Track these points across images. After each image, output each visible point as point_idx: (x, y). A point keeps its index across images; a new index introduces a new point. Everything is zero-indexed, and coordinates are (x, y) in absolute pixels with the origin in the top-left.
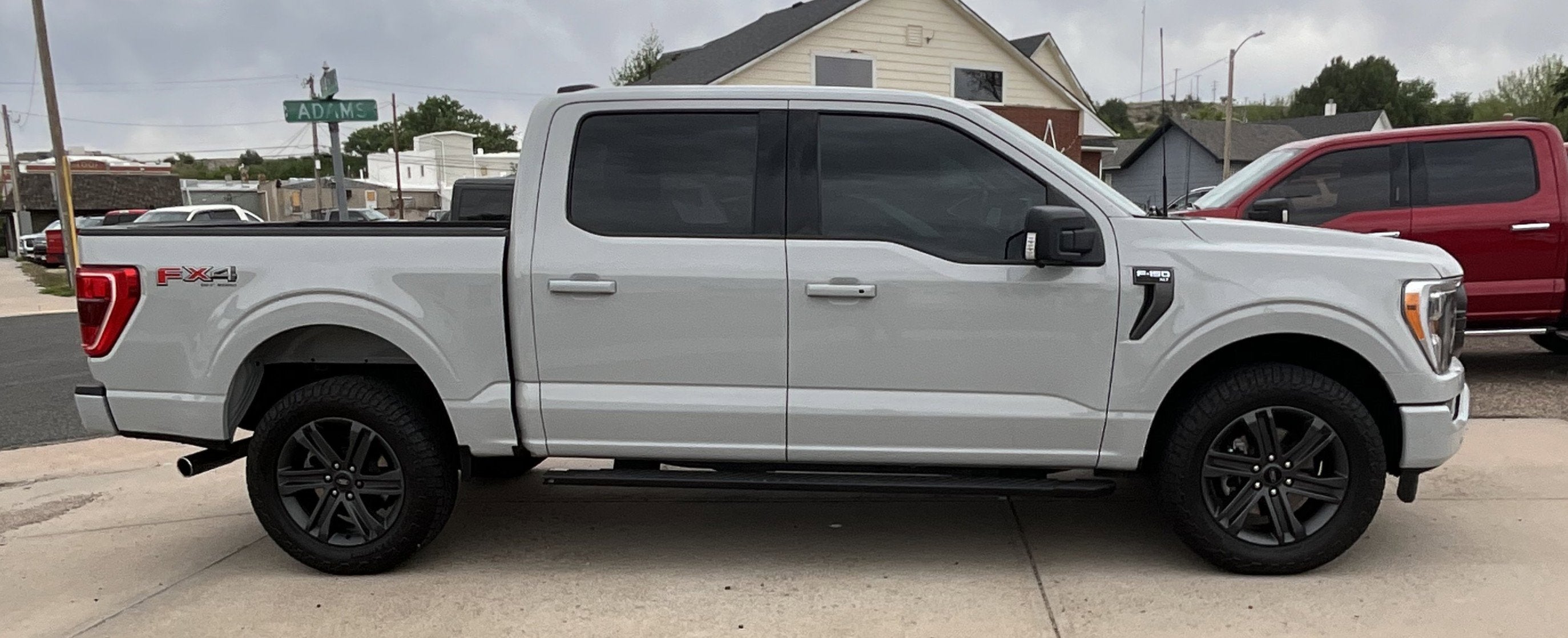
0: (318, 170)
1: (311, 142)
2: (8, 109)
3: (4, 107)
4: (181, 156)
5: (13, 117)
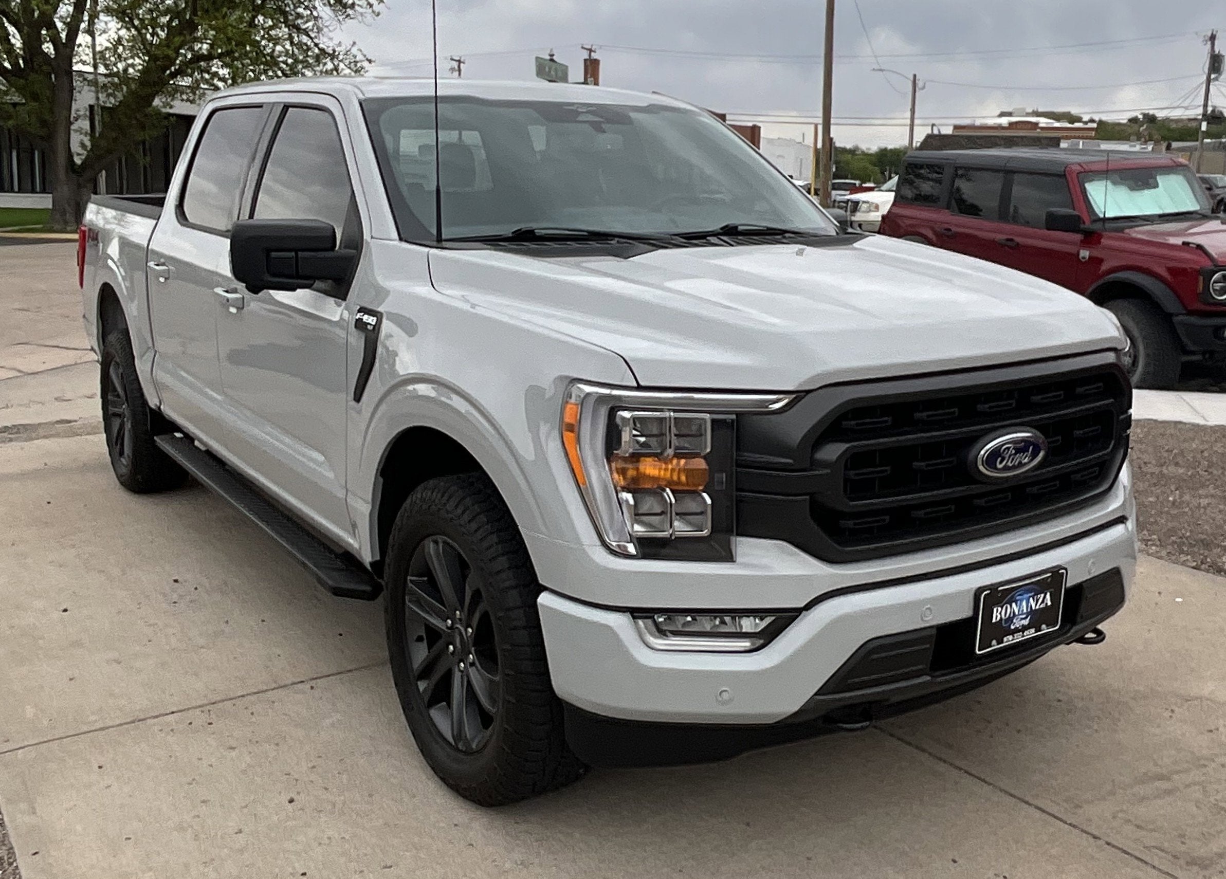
0: (1203, 132)
1: (1202, 103)
2: (917, 78)
3: (915, 76)
4: (1146, 116)
5: (920, 84)
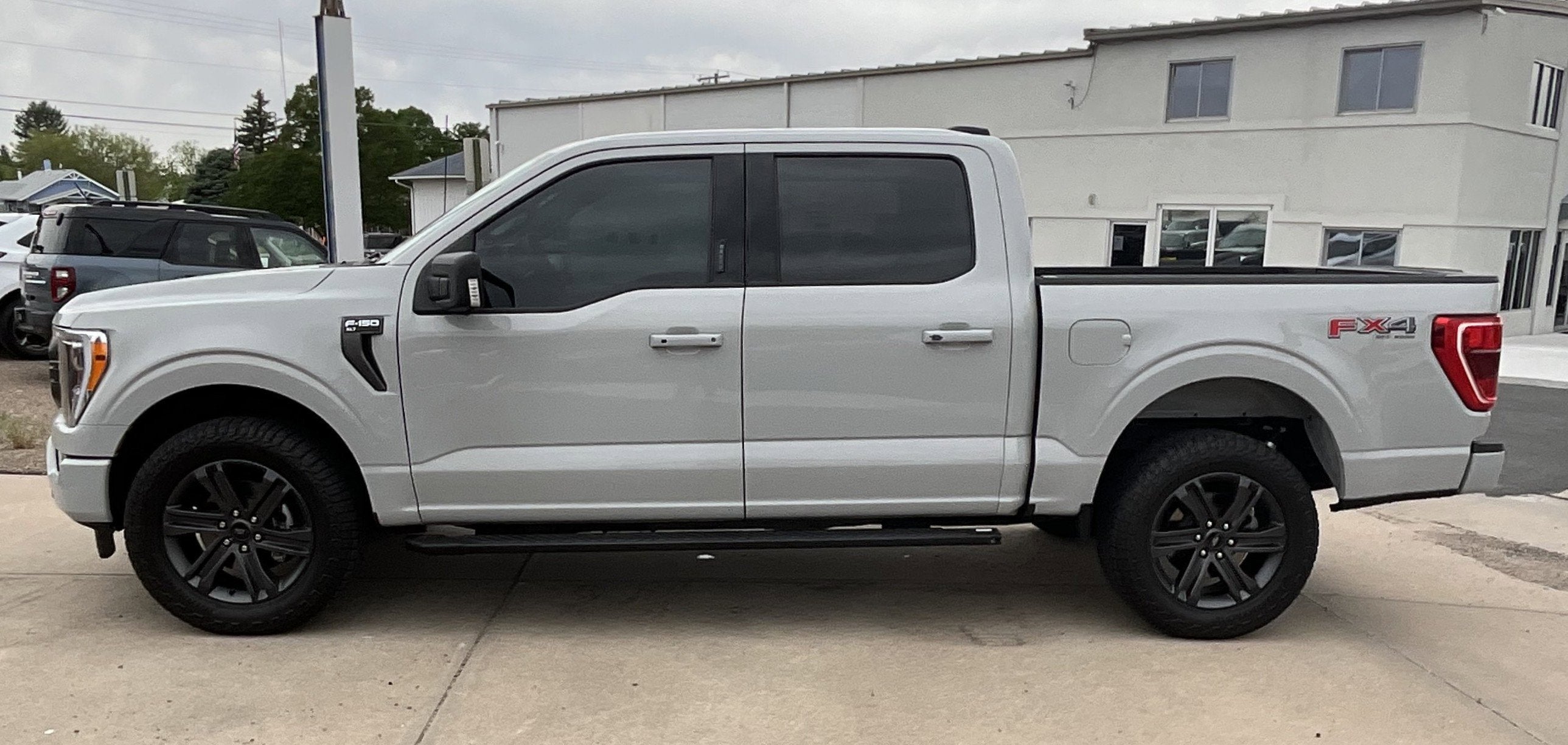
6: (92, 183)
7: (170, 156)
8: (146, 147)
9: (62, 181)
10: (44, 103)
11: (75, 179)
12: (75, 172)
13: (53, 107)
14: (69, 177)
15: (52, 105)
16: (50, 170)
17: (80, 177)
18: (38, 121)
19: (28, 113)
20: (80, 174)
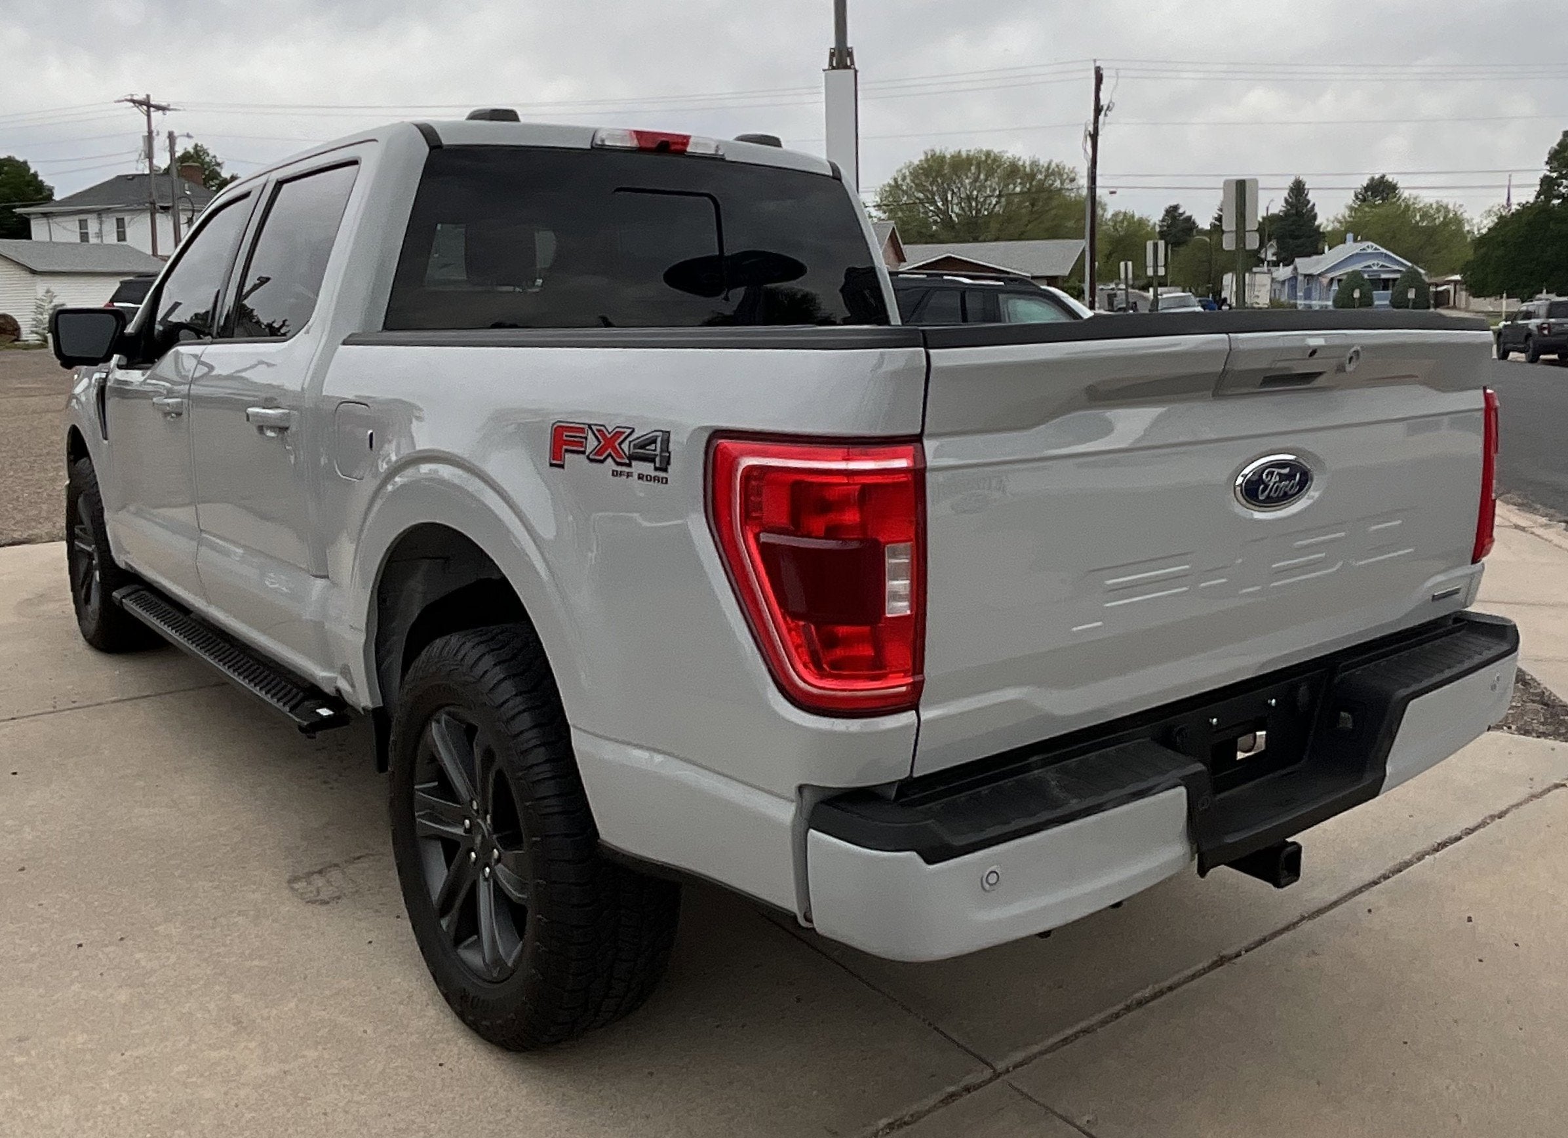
6: (1386, 254)
7: (1481, 221)
8: (1459, 213)
9: (1357, 254)
10: (1383, 177)
11: (1369, 251)
12: (1370, 243)
13: (1390, 180)
14: (1364, 249)
15: (1389, 178)
16: (1351, 242)
17: (1376, 249)
18: (1374, 195)
19: (1366, 189)
20: (1375, 246)
